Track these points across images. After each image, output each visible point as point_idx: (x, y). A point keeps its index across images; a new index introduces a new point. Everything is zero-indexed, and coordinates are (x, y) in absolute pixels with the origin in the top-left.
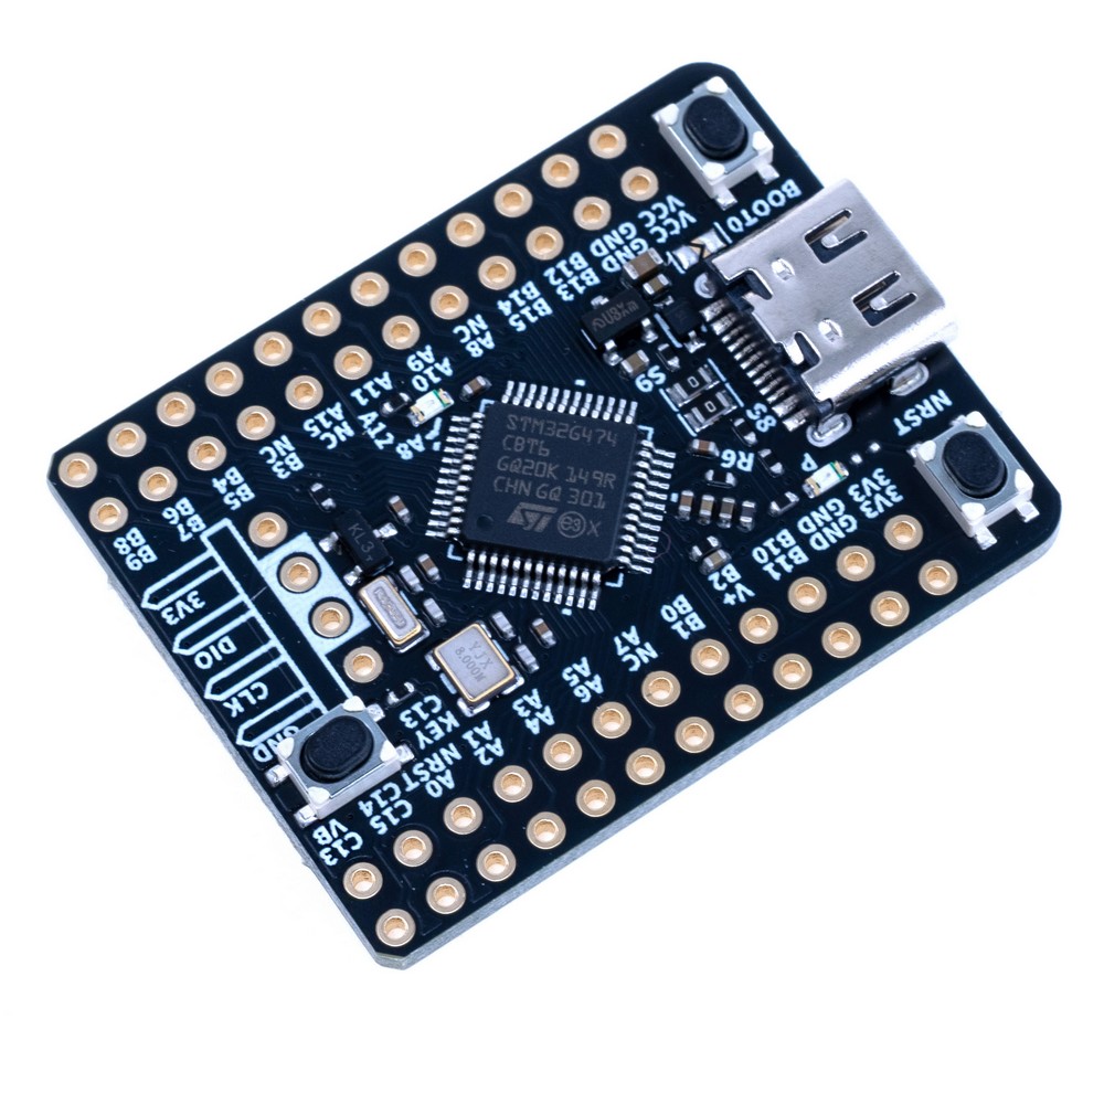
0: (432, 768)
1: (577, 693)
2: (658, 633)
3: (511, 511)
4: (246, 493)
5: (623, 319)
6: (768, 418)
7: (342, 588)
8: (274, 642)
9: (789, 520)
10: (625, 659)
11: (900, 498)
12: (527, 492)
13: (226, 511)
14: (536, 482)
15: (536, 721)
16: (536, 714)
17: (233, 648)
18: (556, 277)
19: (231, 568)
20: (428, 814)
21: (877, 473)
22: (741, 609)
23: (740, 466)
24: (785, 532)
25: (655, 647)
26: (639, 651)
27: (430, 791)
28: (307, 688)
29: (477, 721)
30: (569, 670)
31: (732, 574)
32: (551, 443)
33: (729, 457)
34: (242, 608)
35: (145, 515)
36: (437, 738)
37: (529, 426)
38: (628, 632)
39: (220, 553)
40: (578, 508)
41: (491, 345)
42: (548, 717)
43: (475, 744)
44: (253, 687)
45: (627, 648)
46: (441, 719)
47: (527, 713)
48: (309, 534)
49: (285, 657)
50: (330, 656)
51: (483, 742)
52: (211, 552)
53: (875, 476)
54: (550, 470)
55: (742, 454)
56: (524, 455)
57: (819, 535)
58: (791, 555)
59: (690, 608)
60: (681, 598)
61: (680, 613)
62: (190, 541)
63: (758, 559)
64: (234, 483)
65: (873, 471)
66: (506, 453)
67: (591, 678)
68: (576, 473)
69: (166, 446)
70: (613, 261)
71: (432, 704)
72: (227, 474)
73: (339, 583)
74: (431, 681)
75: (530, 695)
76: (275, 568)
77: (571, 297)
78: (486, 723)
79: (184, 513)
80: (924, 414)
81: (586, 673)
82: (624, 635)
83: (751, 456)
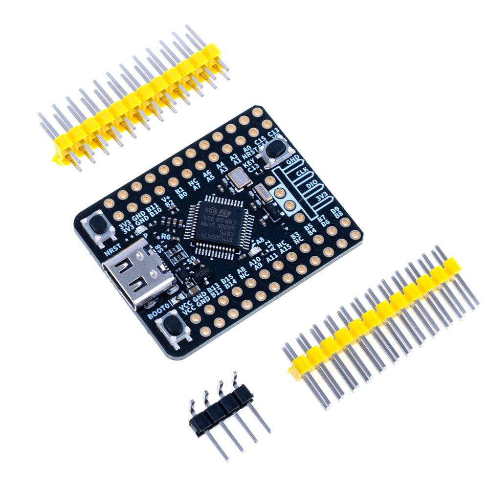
0: (250, 153)
1: (210, 173)
2: (188, 189)
3: (230, 215)
4: (306, 228)
5: (200, 272)
6: (157, 249)
7: (277, 201)
8: (296, 187)
9: (151, 220)
10: (197, 182)
11: (119, 225)
12: (226, 220)
13: (312, 223)
14: (223, 223)
15: (222, 165)
16: (222, 167)
17: (307, 185)
18: (220, 290)
19: (309, 207)
20: (250, 141)
21: (126, 233)
22: (165, 195)
23: (165, 235)
24: (152, 216)
25: (189, 185)
26: (193, 184)
27: (250, 147)
28: (286, 175)
29: (238, 165)
30: (213, 179)
31: (167, 204)
32: (220, 234)
33: (168, 237)
34: (306, 196)
35: (335, 222)
36: (249, 161)
37: (226, 239)
38: (196, 189)
39: (312, 211)
40: (211, 216)
41: (238, 270)
42: (218, 166)
43: (238, 159)
44: (300, 175)
45: (197, 184)
46: (248, 166)
47: (224, 167)
48: (287, 216)
49: (292, 183)
50: (280, 183)
51: (236, 160)
52: (315, 212)
53: (127, 232)
54: (220, 226)
55: (165, 238)
56: (227, 231)
57: (143, 215)
58: (151, 210)
59: (179, 195)
60: (182, 198)
61: (182, 194)
62: (322, 215)
63: (160, 209)
64: (310, 231)
65: (127, 233)
66: (232, 231)
67: (207, 176)
68: (212, 226)
69: (330, 242)
70: (203, 295)
71: (250, 170)
72: (312, 233)
73: (278, 203)
74: (251, 176)
75: (223, 172)
76: (297, 207)
77: (215, 284)
78: (235, 165)
79: (324, 222)
80: (112, 249)
81: (208, 178)
82: (197, 188)
83: (162, 238)
